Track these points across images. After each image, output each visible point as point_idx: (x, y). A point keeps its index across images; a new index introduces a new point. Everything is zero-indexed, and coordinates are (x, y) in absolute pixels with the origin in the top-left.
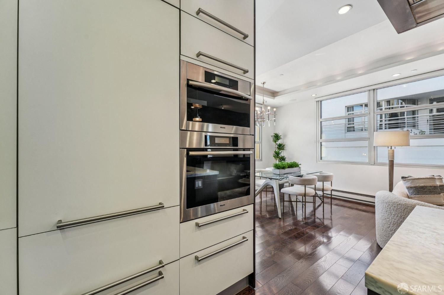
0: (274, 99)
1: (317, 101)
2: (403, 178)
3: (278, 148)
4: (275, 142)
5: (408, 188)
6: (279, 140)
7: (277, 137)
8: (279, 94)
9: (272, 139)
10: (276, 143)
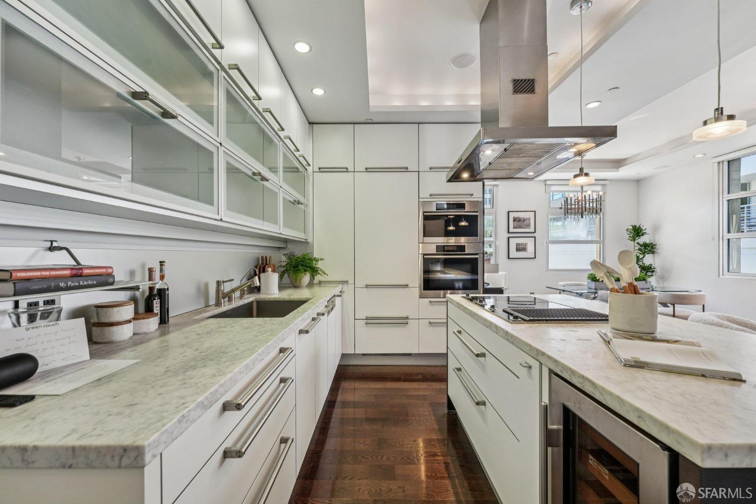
3: (640, 249)
4: (634, 240)
6: (642, 237)
7: (637, 232)
10: (636, 241)
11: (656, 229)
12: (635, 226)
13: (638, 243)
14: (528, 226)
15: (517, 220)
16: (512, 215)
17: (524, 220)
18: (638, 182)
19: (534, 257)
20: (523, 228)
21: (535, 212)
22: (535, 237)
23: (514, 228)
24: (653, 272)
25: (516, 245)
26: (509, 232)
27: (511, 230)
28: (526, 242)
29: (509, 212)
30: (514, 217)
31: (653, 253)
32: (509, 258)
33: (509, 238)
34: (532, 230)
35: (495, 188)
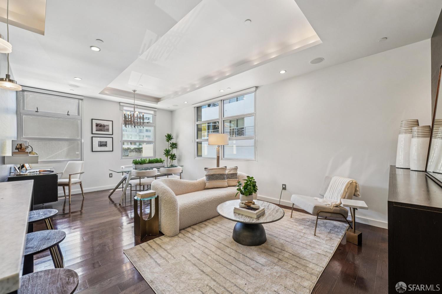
0: (157, 104)
1: (194, 107)
2: (205, 168)
3: (171, 146)
4: (168, 141)
5: (206, 175)
6: (172, 140)
7: (169, 137)
8: (161, 99)
9: (165, 138)
10: (169, 142)
11: (177, 137)
12: (169, 134)
13: (170, 143)
14: (108, 130)
15: (99, 125)
16: (95, 122)
17: (104, 126)
18: (172, 112)
19: (112, 150)
20: (104, 131)
21: (112, 121)
22: (112, 138)
23: (96, 131)
24: (175, 157)
25: (98, 142)
26: (92, 133)
27: (94, 132)
28: (106, 141)
29: (92, 119)
30: (96, 124)
31: (176, 148)
32: (92, 151)
33: (92, 137)
34: (110, 132)
35: (80, 101)
